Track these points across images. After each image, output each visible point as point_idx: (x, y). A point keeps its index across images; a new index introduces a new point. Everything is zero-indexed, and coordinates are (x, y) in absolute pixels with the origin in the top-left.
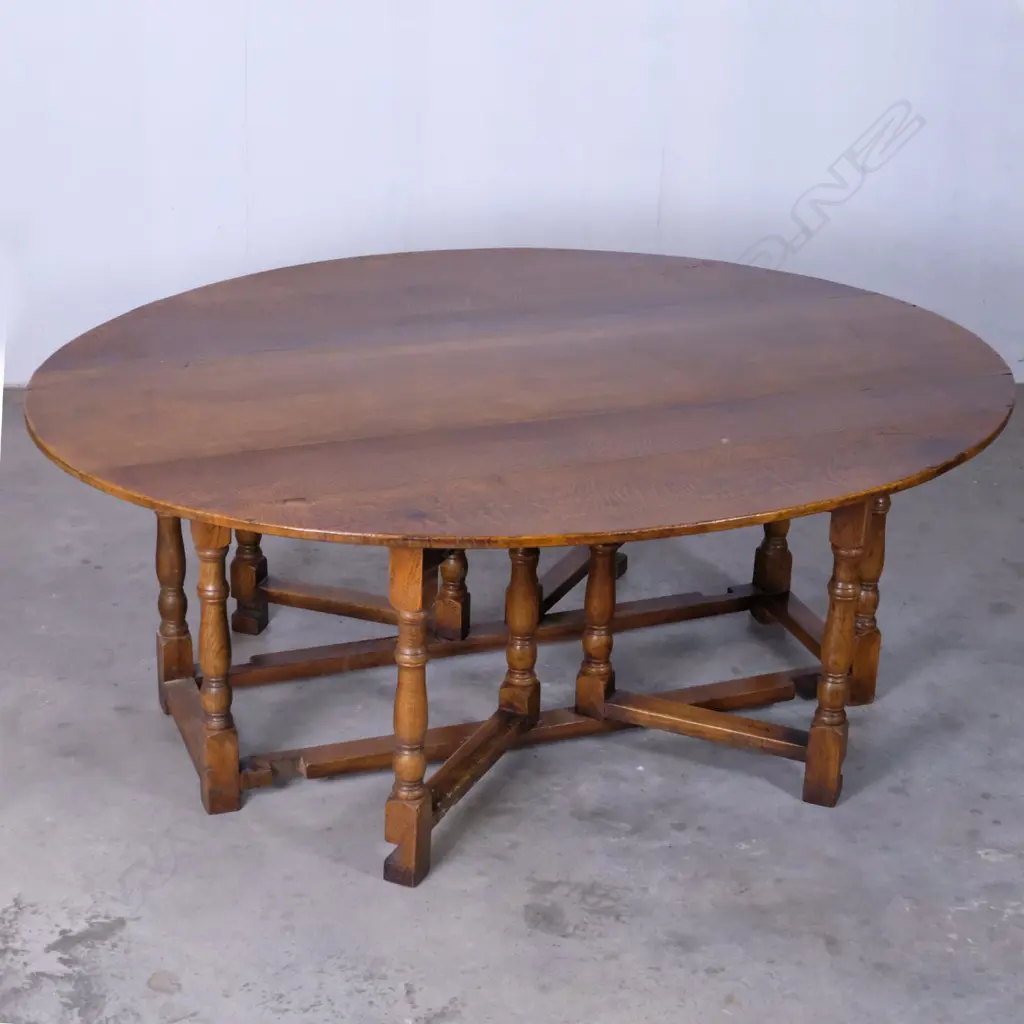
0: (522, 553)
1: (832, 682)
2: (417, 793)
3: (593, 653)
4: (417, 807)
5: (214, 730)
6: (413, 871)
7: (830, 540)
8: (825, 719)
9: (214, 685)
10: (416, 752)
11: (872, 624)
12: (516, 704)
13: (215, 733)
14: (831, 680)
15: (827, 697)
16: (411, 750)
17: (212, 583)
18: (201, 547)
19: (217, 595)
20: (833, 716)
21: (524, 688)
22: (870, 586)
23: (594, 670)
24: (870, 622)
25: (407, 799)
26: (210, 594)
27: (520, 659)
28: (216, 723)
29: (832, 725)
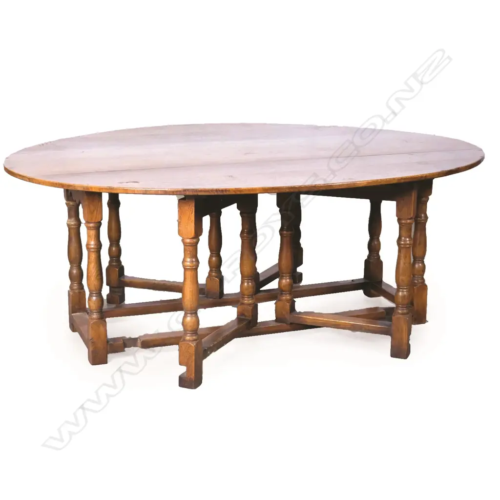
0: (247, 234)
1: (402, 292)
2: (194, 337)
3: (284, 289)
4: (195, 344)
5: (95, 319)
6: (193, 380)
7: (397, 216)
8: (400, 311)
9: (94, 295)
10: (194, 315)
11: (422, 281)
12: (246, 314)
13: (95, 320)
14: (401, 290)
15: (400, 300)
16: (191, 314)
17: (93, 240)
18: (87, 222)
19: (96, 247)
20: (404, 310)
21: (250, 305)
22: (420, 260)
23: (284, 298)
24: (421, 280)
25: (189, 341)
26: (92, 246)
27: (247, 289)
28: (95, 316)
29: (402, 314)
